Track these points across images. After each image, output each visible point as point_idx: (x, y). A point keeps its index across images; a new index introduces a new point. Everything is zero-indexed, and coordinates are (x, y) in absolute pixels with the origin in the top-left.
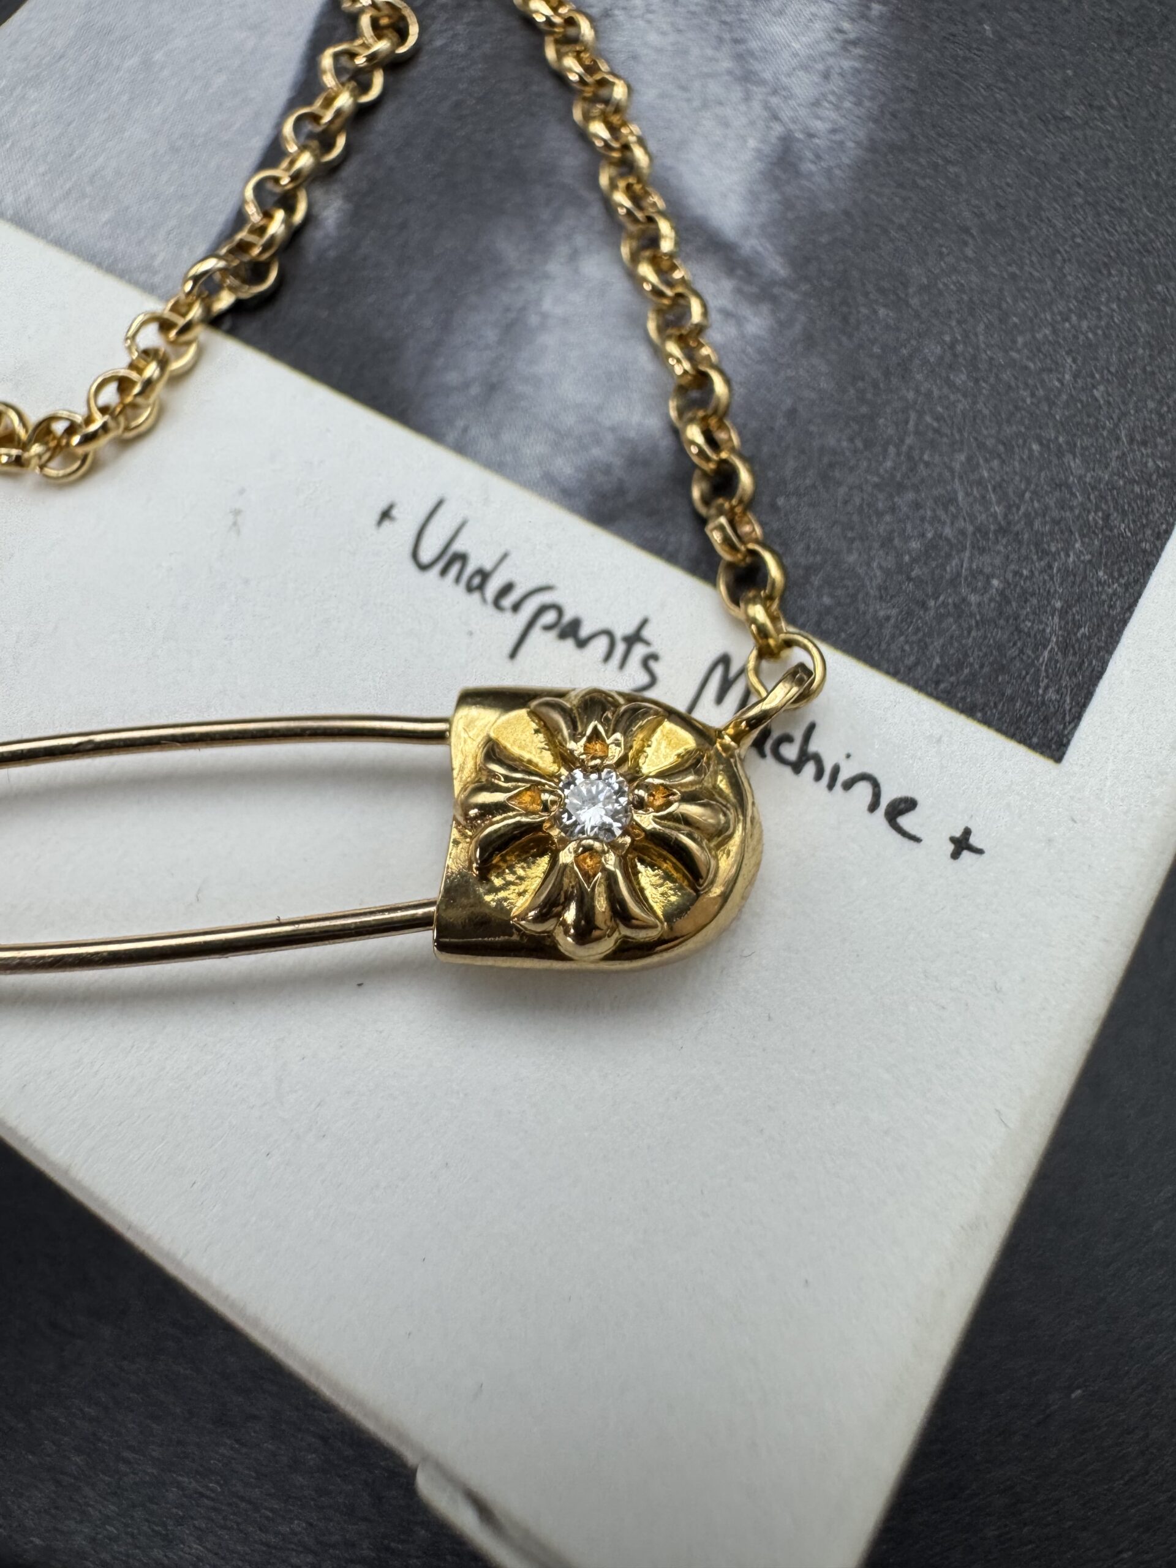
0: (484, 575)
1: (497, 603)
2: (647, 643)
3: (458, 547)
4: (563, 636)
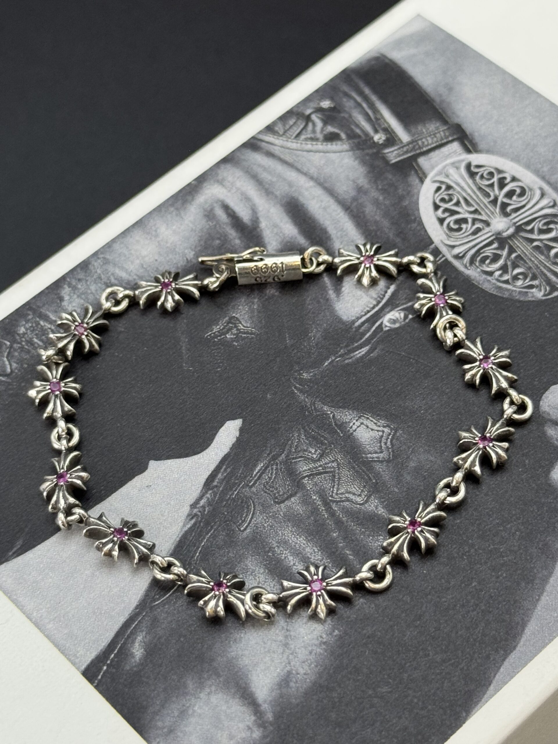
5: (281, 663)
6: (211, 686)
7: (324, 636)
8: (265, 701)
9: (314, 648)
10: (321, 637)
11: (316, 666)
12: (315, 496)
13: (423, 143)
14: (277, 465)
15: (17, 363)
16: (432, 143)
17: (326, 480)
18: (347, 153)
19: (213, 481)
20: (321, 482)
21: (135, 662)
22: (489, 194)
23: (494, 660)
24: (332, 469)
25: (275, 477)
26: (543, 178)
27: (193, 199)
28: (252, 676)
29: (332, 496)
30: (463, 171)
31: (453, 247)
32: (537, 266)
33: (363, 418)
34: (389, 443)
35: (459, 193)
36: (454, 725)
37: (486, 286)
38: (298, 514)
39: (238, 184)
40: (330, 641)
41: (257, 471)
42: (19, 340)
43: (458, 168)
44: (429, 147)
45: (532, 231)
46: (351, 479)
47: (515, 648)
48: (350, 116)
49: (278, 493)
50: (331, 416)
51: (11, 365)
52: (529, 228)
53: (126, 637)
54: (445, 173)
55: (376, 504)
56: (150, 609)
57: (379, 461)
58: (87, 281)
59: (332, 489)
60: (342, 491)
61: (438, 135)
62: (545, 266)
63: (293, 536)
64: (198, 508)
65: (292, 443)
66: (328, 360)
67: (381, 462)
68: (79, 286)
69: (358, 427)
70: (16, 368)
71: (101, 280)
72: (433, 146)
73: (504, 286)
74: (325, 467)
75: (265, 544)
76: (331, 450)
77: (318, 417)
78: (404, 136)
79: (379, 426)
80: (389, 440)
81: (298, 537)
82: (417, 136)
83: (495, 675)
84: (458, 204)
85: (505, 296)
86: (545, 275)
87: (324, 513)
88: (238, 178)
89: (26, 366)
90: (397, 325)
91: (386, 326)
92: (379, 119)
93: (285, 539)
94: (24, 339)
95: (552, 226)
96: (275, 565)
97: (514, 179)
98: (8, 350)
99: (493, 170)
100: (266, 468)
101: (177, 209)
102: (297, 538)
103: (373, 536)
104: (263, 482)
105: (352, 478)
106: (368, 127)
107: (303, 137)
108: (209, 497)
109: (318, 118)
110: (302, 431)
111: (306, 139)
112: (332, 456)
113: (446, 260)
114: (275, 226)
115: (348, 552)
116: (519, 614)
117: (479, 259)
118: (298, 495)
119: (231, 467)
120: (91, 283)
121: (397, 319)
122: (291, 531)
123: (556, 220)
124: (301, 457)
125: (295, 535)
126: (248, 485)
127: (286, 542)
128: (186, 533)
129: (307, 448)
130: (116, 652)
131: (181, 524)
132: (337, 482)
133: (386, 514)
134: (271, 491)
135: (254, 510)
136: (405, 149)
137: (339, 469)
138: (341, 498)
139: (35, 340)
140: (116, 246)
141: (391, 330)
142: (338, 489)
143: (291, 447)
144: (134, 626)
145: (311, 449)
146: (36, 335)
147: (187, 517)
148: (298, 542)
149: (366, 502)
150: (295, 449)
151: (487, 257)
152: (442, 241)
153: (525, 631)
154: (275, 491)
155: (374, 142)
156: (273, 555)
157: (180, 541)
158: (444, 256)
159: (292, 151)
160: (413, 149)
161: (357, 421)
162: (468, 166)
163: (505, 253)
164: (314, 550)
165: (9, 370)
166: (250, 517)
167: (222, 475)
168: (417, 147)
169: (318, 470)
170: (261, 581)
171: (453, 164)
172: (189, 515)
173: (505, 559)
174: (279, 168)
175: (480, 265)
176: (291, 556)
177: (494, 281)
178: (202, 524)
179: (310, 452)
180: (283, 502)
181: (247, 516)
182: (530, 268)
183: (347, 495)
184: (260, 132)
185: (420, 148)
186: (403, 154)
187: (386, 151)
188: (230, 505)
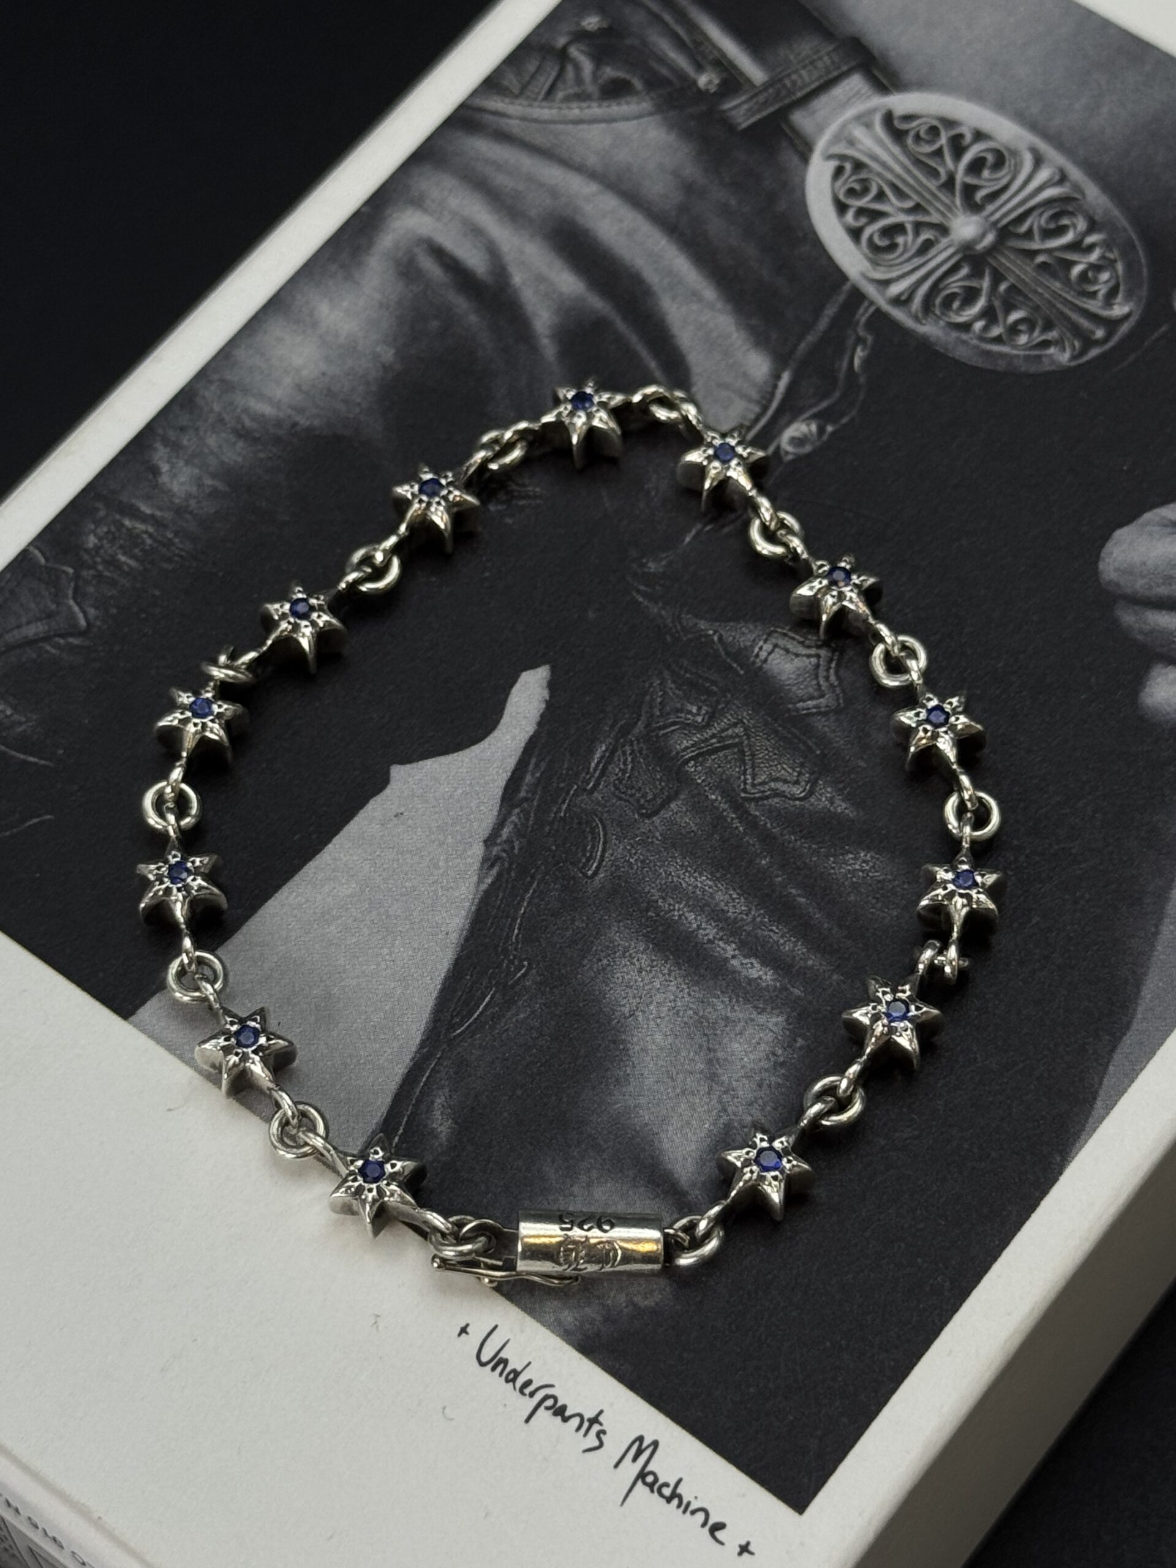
0: (516, 1374)
1: (522, 1392)
2: (601, 1424)
3: (503, 1355)
4: (555, 1414)
5: (709, 1111)
6: (589, 1170)
7: (780, 1052)
8: (694, 1185)
9: (765, 1075)
10: (774, 1054)
11: (775, 1109)
12: (713, 794)
13: (794, 83)
14: (632, 745)
15: (97, 608)
16: (812, 82)
17: (729, 762)
18: (650, 118)
19: (517, 790)
20: (719, 767)
21: (441, 1145)
22: (935, 170)
23: (1094, 1054)
24: (737, 740)
25: (632, 768)
26: (1033, 127)
27: (371, 244)
28: (660, 1142)
29: (745, 790)
30: (879, 128)
31: (886, 283)
32: (1050, 302)
33: (776, 635)
34: (833, 678)
35: (879, 175)
36: (1043, 1180)
37: (962, 353)
38: (689, 833)
39: (454, 202)
40: (790, 1059)
41: (596, 761)
42: (90, 562)
43: (868, 126)
44: (808, 90)
45: (1029, 235)
46: (775, 754)
47: (1128, 1026)
48: (645, 43)
49: (644, 796)
50: (716, 638)
51: (85, 613)
52: (1024, 228)
53: (414, 1102)
54: (846, 138)
55: (828, 795)
56: (448, 1045)
57: (819, 713)
58: (197, 429)
59: (742, 777)
60: (763, 778)
61: (820, 64)
62: (1066, 302)
63: (687, 874)
64: (500, 844)
65: (653, 700)
66: (690, 531)
67: (824, 714)
68: (185, 442)
69: (770, 653)
70: (97, 618)
71: (225, 424)
72: (813, 86)
73: (996, 348)
74: (721, 737)
75: (637, 896)
76: (727, 703)
77: (693, 644)
78: (756, 73)
79: (809, 647)
80: (832, 671)
81: (696, 874)
82: (779, 70)
83: (1102, 1079)
84: (881, 196)
85: (999, 369)
86: (1068, 319)
87: (736, 824)
88: (451, 191)
89: (114, 611)
90: (808, 449)
91: (787, 453)
92: (702, 43)
93: (672, 882)
94: (98, 559)
95: (1065, 221)
96: (663, 932)
97: (979, 136)
98: (72, 584)
99: (936, 123)
100: (613, 753)
101: (342, 266)
102: (695, 878)
103: (834, 856)
104: (612, 780)
105: (776, 751)
106: (681, 61)
107: (560, 95)
108: (517, 820)
109: (582, 52)
110: (666, 674)
111: (568, 99)
112: (731, 715)
113: (879, 312)
114: (540, 279)
115: (793, 891)
116: (1126, 964)
117: (938, 301)
118: (682, 797)
119: (547, 760)
120: (206, 431)
121: (805, 436)
122: (682, 866)
123: (1070, 209)
124: (674, 723)
125: (690, 872)
126: (585, 790)
127: (676, 888)
128: (487, 893)
129: (682, 705)
130: (401, 1131)
131: (475, 878)
132: (750, 763)
133: (852, 812)
134: (632, 795)
135: (605, 835)
136: (761, 98)
137: (749, 738)
138: (764, 792)
139: (123, 558)
140: (241, 353)
141: (798, 459)
142: (754, 776)
143: (651, 707)
144: (424, 1079)
145: (689, 707)
146: (121, 547)
147: (482, 863)
148: (699, 885)
149: (811, 793)
150: (660, 710)
151: (952, 297)
152: (864, 275)
153: (1143, 994)
154: (638, 795)
155: (699, 90)
156: (658, 915)
157: (478, 910)
158: (872, 303)
159: (544, 125)
160: (777, 96)
161: (765, 641)
162: (888, 118)
163: (986, 283)
164: (731, 895)
165: (83, 622)
166: (600, 849)
167: (533, 775)
168: (783, 93)
169: (712, 745)
170: (643, 965)
171: (858, 118)
172: (485, 860)
173: (1083, 866)
174: (526, 162)
175: (943, 314)
176: (690, 912)
177: (975, 342)
178: (513, 874)
179: (690, 712)
180: (656, 813)
181: (593, 847)
182: (1037, 308)
183: (772, 785)
184: (475, 93)
185: (790, 93)
186: (759, 111)
187: (727, 106)
188: (557, 831)
